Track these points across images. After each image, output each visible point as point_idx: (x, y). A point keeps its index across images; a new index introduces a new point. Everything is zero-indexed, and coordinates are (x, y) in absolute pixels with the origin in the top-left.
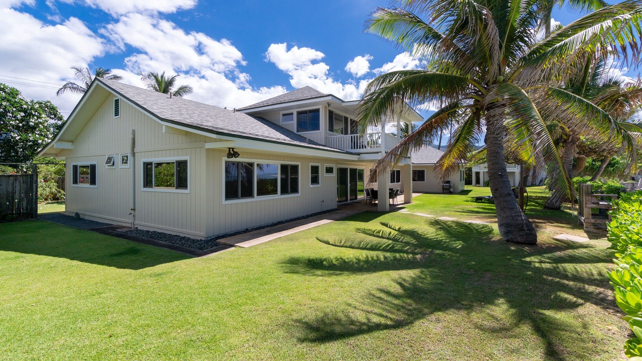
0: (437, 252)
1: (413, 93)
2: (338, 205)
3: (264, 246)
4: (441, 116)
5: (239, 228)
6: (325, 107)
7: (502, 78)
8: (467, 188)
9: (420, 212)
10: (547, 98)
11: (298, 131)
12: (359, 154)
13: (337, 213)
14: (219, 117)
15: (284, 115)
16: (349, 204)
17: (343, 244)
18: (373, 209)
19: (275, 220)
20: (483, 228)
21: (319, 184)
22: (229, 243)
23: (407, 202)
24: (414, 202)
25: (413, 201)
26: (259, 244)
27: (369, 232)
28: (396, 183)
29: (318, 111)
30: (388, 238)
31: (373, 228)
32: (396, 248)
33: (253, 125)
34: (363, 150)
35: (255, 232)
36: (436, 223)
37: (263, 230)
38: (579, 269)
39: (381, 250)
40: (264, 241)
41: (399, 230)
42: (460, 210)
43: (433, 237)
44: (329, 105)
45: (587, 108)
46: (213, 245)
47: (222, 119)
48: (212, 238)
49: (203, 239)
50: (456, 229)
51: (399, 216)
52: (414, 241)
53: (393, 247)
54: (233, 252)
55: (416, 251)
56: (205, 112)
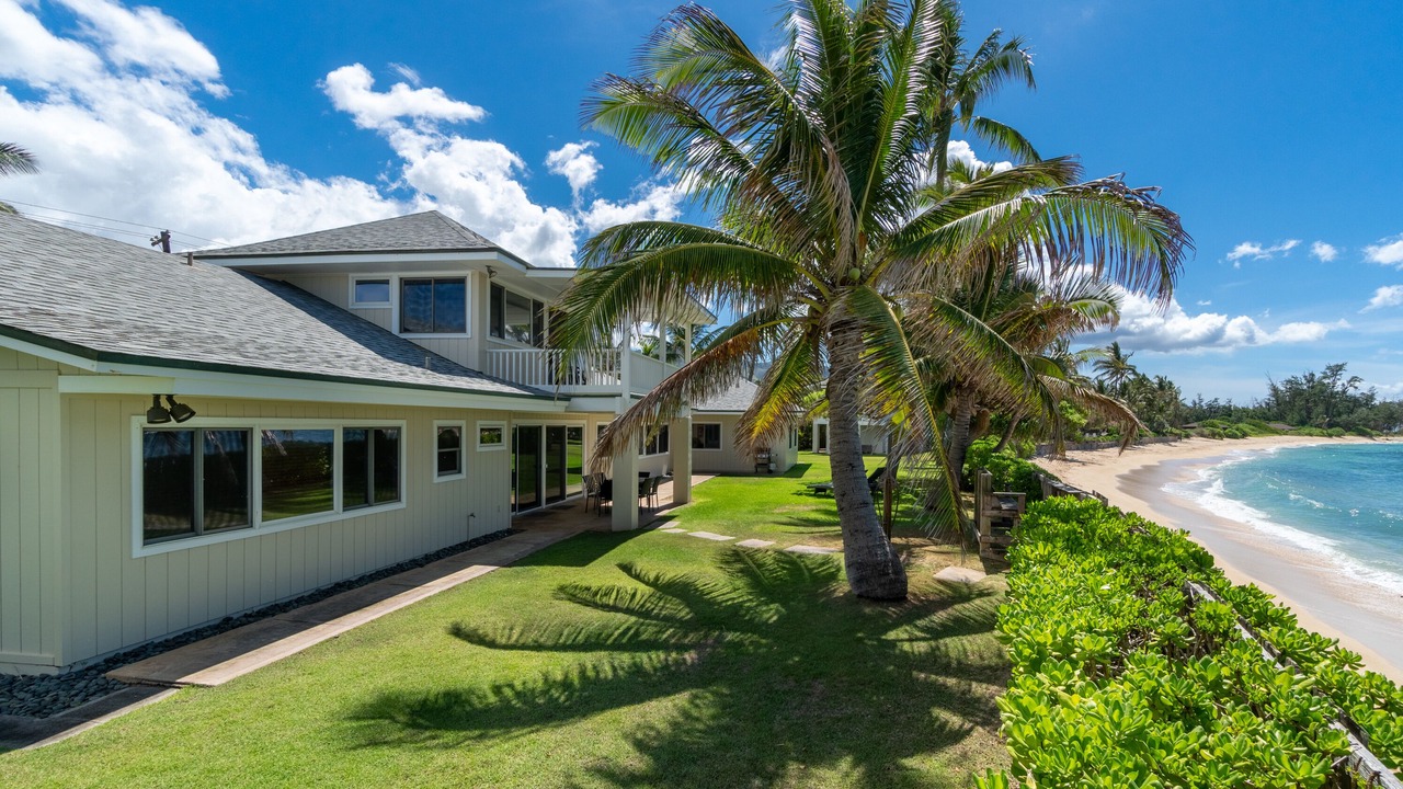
0: (730, 636)
1: (683, 283)
2: (514, 519)
3: (280, 673)
4: (745, 333)
5: (199, 619)
6: (482, 276)
7: (856, 273)
8: (803, 458)
9: (703, 530)
10: (933, 318)
11: (404, 329)
12: (567, 397)
13: (509, 542)
14: (126, 282)
15: (359, 283)
16: (543, 514)
17: (517, 641)
18: (600, 525)
19: (325, 582)
20: (823, 564)
21: (460, 472)
22: (156, 676)
23: (680, 500)
24: (696, 501)
25: (693, 498)
26: (262, 669)
27: (585, 595)
28: (658, 454)
29: (461, 281)
30: (628, 611)
31: (595, 584)
32: (644, 637)
33: (257, 309)
34: (579, 389)
35: (254, 627)
36: (735, 558)
37: (282, 618)
38: (968, 647)
39: (607, 648)
40: (281, 656)
41: (654, 584)
42: (784, 520)
43: (725, 598)
44: (491, 272)
45: (991, 342)
46: (92, 690)
47: (135, 287)
48: (91, 663)
49: (54, 672)
50: (772, 571)
51: (659, 545)
52: (684, 613)
53: (637, 634)
54: (165, 709)
55: (686, 641)
56: (68, 262)
